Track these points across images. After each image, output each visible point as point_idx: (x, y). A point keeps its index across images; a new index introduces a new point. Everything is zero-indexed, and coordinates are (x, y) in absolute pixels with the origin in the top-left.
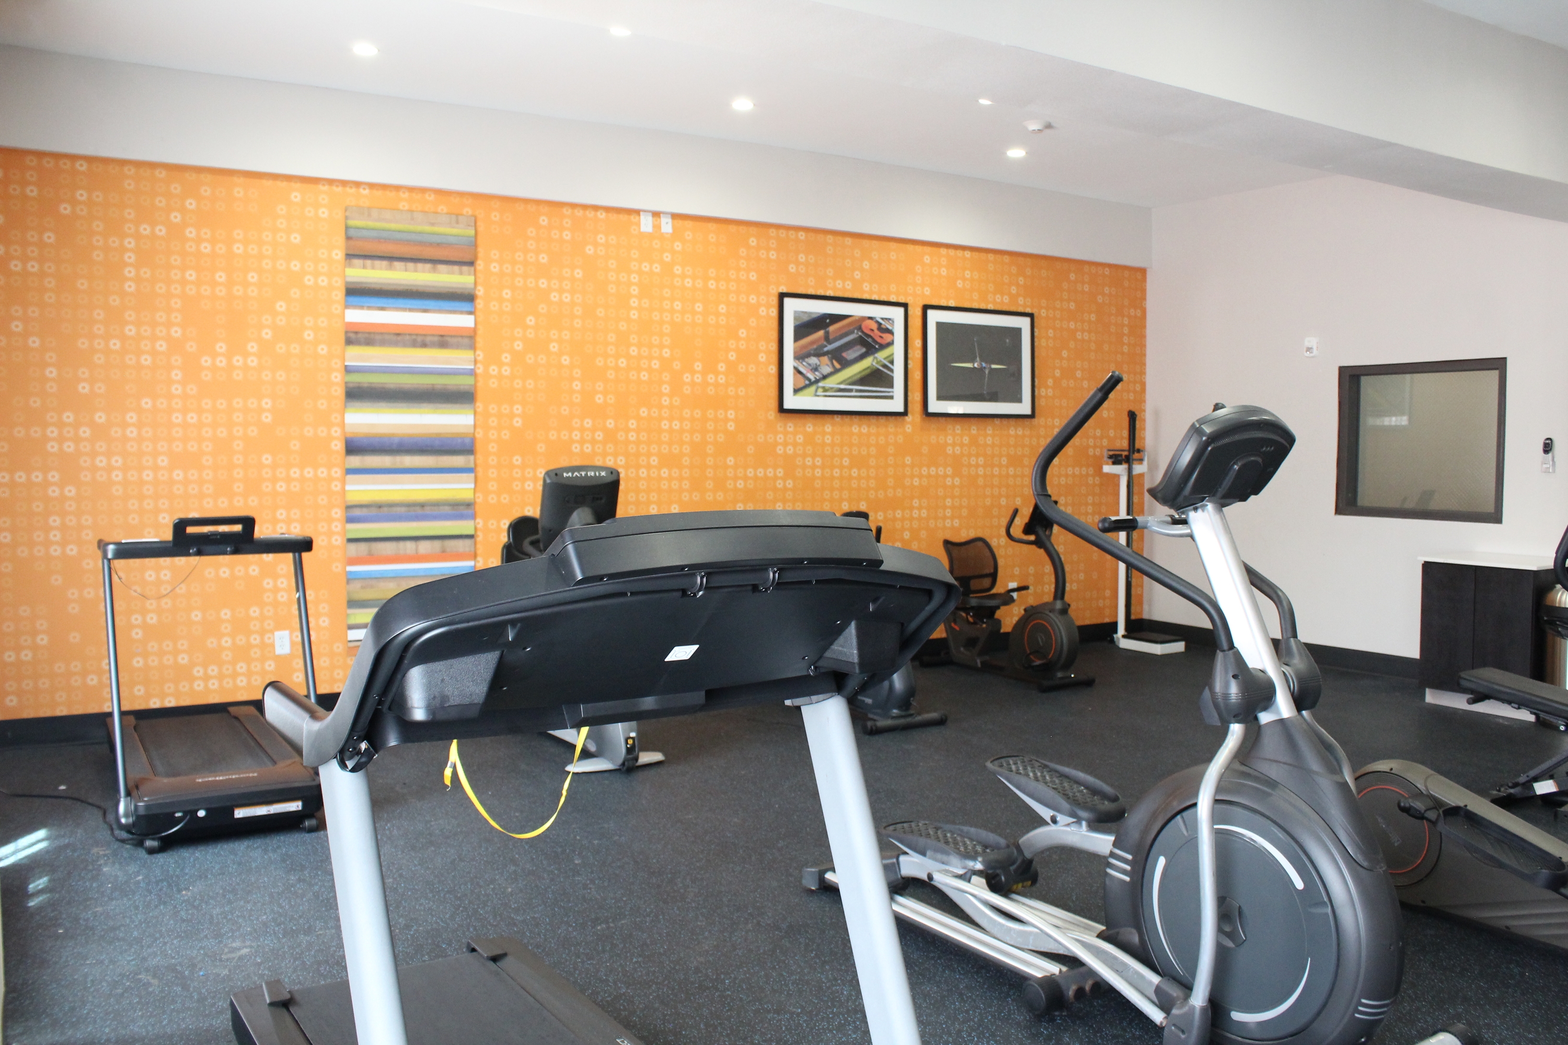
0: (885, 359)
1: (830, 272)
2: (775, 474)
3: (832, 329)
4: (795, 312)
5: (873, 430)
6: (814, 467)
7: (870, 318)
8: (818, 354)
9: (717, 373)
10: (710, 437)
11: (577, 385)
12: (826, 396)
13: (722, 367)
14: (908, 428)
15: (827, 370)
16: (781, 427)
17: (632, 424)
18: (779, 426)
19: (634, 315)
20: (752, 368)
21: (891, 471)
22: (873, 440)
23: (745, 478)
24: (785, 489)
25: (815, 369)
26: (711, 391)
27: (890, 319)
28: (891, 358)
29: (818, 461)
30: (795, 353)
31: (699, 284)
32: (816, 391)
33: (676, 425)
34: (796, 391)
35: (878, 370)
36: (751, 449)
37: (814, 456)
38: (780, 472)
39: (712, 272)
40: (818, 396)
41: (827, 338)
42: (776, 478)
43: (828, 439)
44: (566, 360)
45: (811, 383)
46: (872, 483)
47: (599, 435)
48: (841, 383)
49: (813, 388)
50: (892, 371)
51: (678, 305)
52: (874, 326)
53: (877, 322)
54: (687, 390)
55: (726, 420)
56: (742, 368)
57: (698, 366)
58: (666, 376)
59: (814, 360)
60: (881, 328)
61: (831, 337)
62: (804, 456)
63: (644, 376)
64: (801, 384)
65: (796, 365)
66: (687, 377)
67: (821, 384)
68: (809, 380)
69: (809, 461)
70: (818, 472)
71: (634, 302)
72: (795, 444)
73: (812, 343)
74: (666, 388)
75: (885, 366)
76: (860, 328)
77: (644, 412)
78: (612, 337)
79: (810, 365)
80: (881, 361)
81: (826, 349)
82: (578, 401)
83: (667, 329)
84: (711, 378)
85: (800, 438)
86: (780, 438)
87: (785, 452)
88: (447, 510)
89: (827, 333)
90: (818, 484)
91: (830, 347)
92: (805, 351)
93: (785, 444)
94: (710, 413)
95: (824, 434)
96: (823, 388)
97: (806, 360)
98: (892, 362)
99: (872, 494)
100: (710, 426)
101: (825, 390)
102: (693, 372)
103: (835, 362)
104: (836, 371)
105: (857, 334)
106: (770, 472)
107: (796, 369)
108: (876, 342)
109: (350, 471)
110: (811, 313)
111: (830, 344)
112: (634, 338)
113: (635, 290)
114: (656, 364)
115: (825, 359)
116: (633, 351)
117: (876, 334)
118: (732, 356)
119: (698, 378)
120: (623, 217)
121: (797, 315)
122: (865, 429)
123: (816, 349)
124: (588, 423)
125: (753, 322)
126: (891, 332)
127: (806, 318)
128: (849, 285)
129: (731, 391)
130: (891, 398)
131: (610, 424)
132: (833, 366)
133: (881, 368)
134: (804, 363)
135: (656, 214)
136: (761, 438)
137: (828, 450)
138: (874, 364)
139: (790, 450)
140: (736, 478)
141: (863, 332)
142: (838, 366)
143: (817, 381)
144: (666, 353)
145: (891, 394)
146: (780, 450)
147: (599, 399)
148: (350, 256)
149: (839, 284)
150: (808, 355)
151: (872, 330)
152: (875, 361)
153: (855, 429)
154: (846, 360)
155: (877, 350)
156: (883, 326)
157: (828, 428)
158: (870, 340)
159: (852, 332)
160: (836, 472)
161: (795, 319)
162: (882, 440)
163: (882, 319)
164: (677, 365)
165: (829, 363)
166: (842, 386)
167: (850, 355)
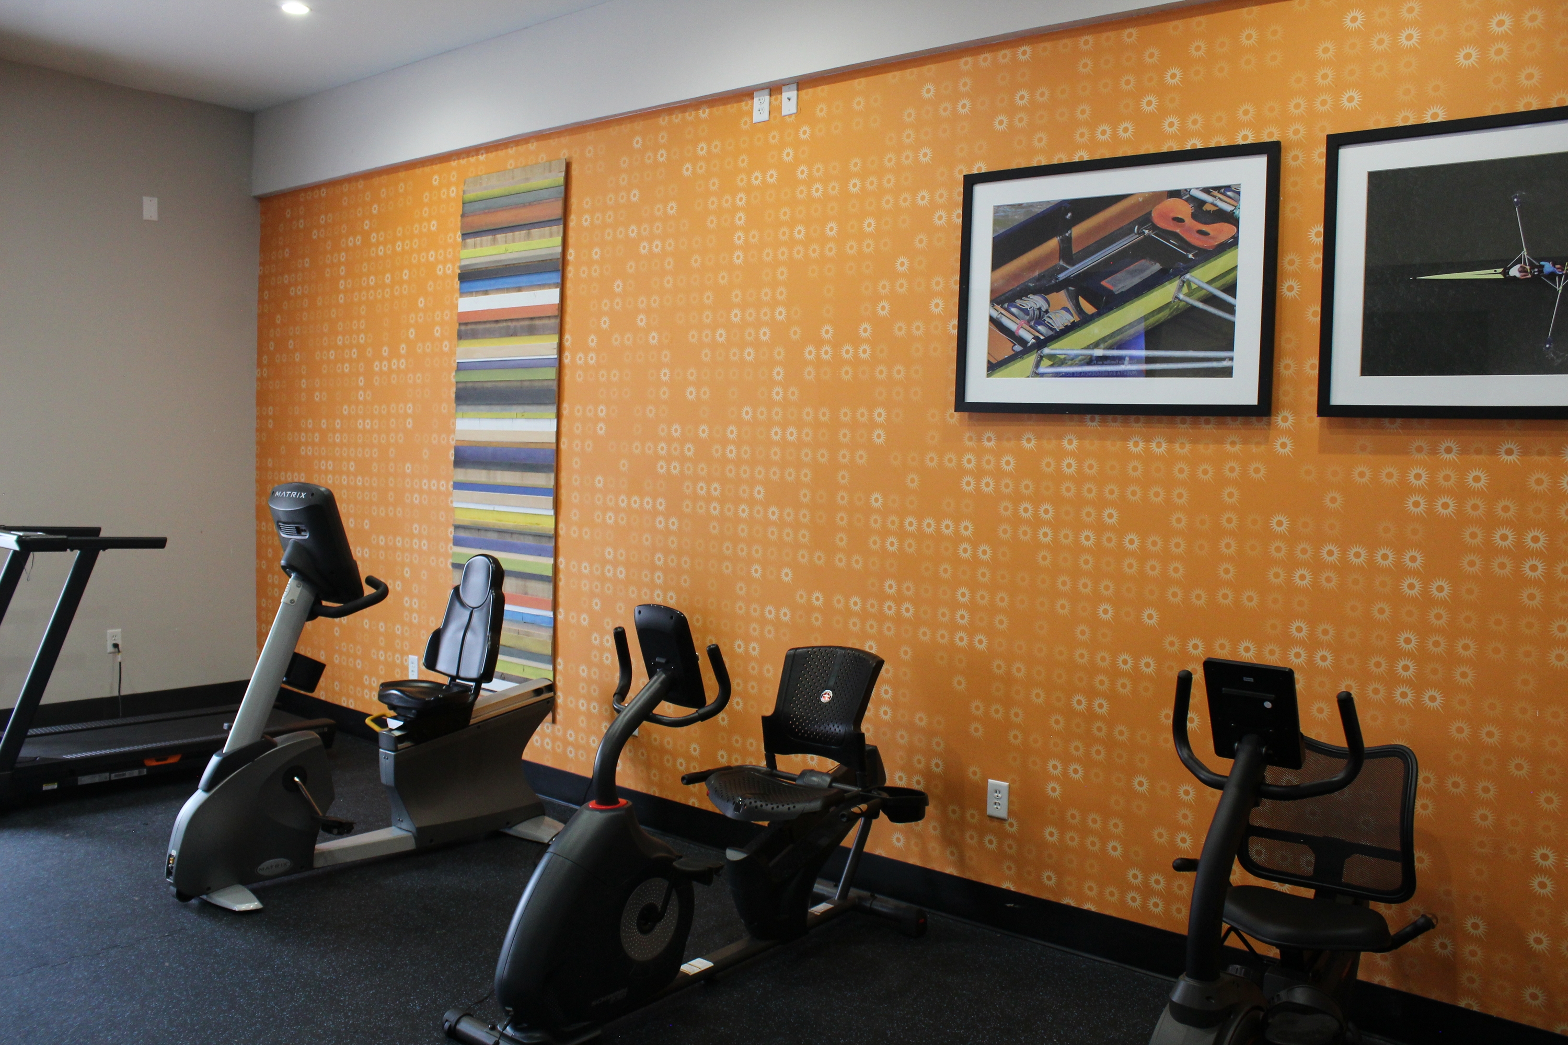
0: (1210, 282)
1: (1084, 112)
2: (957, 531)
3: (1076, 231)
4: (997, 209)
5: (1183, 448)
6: (1037, 523)
7: (1175, 194)
8: (1044, 288)
9: (857, 342)
10: (844, 457)
11: (665, 375)
12: (1057, 375)
13: (865, 330)
14: (1283, 446)
15: (1061, 319)
16: (970, 439)
17: (732, 432)
18: (968, 438)
19: (738, 258)
20: (918, 328)
21: (1227, 546)
22: (1181, 471)
23: (902, 534)
24: (975, 562)
25: (1039, 318)
26: (846, 373)
27: (1228, 188)
28: (1228, 279)
29: (1047, 511)
30: (993, 291)
31: (834, 188)
32: (1037, 365)
33: (792, 434)
34: (993, 367)
35: (1193, 308)
36: (913, 481)
37: (1037, 500)
38: (967, 528)
39: (855, 165)
40: (1042, 375)
41: (1067, 254)
42: (957, 539)
43: (1069, 466)
44: (654, 338)
45: (1027, 349)
46: (1177, 570)
47: (690, 450)
48: (1096, 345)
49: (1032, 359)
50: (1231, 309)
51: (800, 232)
52: (1184, 210)
53: (1193, 200)
54: (809, 374)
55: (873, 425)
56: (899, 329)
57: (828, 331)
58: (780, 353)
59: (1035, 302)
60: (1200, 211)
61: (1075, 250)
62: (1017, 498)
63: (749, 355)
64: (1007, 353)
65: (995, 314)
66: (809, 353)
67: (1046, 351)
68: (1022, 341)
69: (1026, 510)
70: (1045, 535)
71: (739, 238)
72: (998, 474)
73: (1032, 266)
74: (779, 374)
75: (1211, 299)
76: (1146, 220)
77: (747, 413)
78: (708, 298)
79: (1026, 312)
80: (1200, 288)
81: (1062, 276)
82: (665, 397)
83: (782, 274)
84: (847, 352)
85: (1008, 463)
86: (969, 461)
87: (978, 489)
88: (529, 541)
89: (1066, 244)
90: (1044, 559)
91: (1072, 271)
92: (1015, 285)
93: (979, 474)
94: (845, 415)
95: (1060, 455)
96: (1051, 357)
97: (1018, 302)
98: (1231, 289)
99: (1175, 595)
100: (844, 436)
101: (1056, 361)
102: (819, 343)
103: (1082, 301)
104: (1085, 320)
105: (1139, 233)
106: (948, 527)
107: (992, 320)
108: (1188, 246)
109: (458, 486)
110: (1031, 205)
111: (1073, 265)
112: (736, 296)
113: (740, 219)
114: (765, 334)
115: (1061, 298)
116: (736, 316)
117: (1190, 229)
118: (884, 309)
119: (827, 353)
120: (732, 108)
121: (1000, 214)
122: (1160, 447)
123: (1040, 278)
124: (676, 430)
125: (921, 241)
126: (1233, 219)
127: (1019, 218)
128: (1126, 131)
129: (881, 373)
130: (1227, 372)
131: (703, 432)
132: (1080, 310)
133: (1200, 305)
134: (1013, 310)
135: (775, 89)
136: (931, 460)
137: (1068, 490)
138: (1181, 296)
139: (988, 485)
140: (884, 533)
141: (1154, 227)
142: (1089, 308)
143: (1041, 344)
144: (781, 314)
145: (1225, 364)
146: (968, 485)
147: (691, 393)
148: (465, 236)
149: (1103, 133)
150: (1024, 292)
151: (1180, 220)
152: (1185, 289)
153: (1136, 446)
154: (1110, 293)
155: (1190, 266)
156: (1207, 207)
157: (1070, 443)
158: (1172, 244)
159: (1128, 231)
160: (1088, 538)
161: (996, 222)
162: (1205, 472)
163: (1207, 190)
164: (795, 333)
165: (1070, 305)
166: (1099, 352)
167: (1118, 283)
